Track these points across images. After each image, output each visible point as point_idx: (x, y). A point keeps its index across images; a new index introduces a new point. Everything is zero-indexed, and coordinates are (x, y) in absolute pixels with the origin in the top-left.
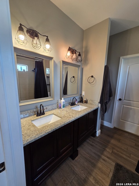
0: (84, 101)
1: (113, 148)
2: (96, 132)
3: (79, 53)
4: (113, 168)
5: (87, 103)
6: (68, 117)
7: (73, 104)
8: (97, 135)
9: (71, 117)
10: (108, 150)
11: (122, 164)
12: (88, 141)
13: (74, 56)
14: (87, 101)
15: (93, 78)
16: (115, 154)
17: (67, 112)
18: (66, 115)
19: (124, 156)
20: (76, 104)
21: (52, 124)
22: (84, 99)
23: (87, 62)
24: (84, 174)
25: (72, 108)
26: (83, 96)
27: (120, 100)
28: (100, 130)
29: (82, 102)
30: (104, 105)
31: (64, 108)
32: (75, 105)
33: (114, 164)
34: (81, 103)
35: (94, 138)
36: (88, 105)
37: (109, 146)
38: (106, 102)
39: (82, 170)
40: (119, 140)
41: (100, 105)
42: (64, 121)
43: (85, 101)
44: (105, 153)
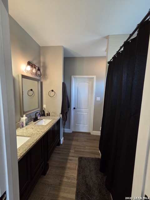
0: (46, 114)
1: (75, 148)
2: (60, 140)
3: (38, 68)
4: (77, 162)
5: (49, 115)
6: (37, 134)
7: (36, 119)
8: (61, 143)
9: (41, 132)
10: (71, 151)
11: (82, 156)
12: (55, 151)
13: (34, 71)
14: (49, 114)
15: (53, 92)
16: (77, 151)
17: (34, 129)
18: (34, 133)
19: (82, 150)
20: (39, 118)
21: (23, 146)
22: (46, 112)
23: (46, 77)
24: (59, 180)
25: (35, 123)
26: (45, 109)
27: (74, 108)
28: (63, 138)
29: (45, 115)
30: (65, 115)
31: (27, 126)
32: (39, 120)
33: (77, 159)
34: (44, 117)
35: (60, 147)
36: (50, 117)
37: (72, 148)
38: (66, 113)
39: (56, 178)
40: (77, 140)
41: (61, 115)
42: (35, 139)
43: (48, 114)
44: (71, 154)
